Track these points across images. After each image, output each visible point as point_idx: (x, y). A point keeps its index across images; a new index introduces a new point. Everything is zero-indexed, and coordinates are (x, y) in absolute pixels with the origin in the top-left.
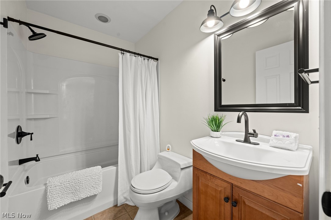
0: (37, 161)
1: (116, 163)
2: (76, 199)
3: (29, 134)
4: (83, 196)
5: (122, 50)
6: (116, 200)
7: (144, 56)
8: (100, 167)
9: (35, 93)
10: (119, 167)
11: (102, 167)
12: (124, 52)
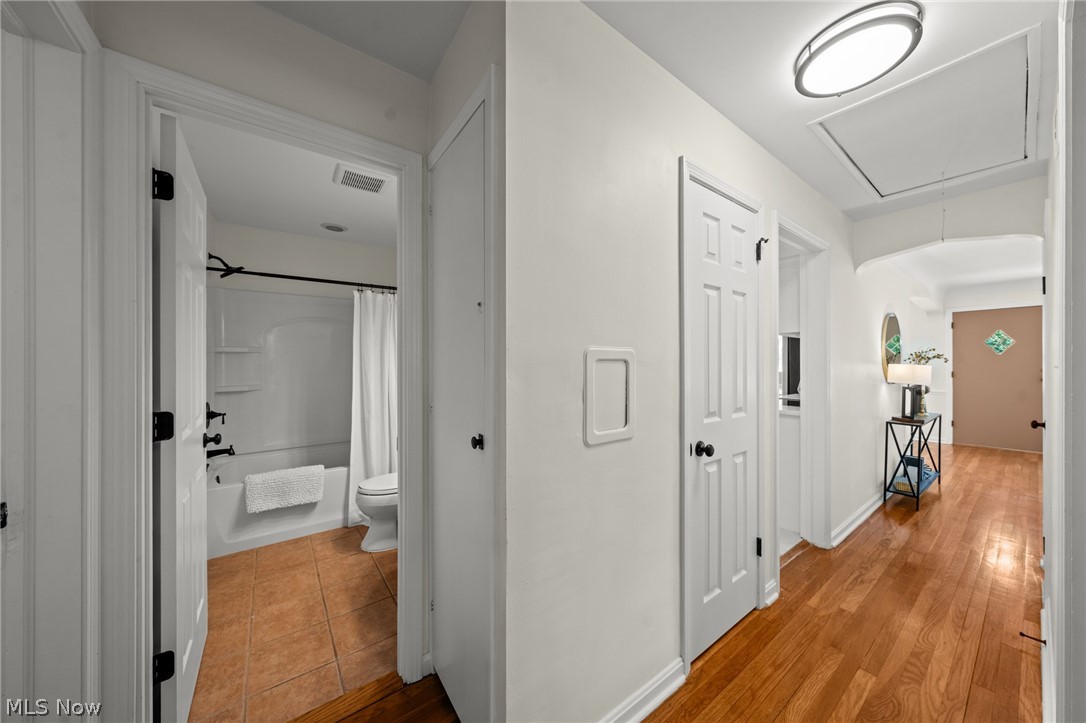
0: (230, 454)
1: (346, 463)
2: (284, 504)
3: (220, 415)
4: (295, 501)
5: (359, 285)
6: (346, 518)
7: (383, 287)
8: (323, 466)
9: (226, 353)
10: (351, 467)
11: (326, 468)
12: (364, 288)
